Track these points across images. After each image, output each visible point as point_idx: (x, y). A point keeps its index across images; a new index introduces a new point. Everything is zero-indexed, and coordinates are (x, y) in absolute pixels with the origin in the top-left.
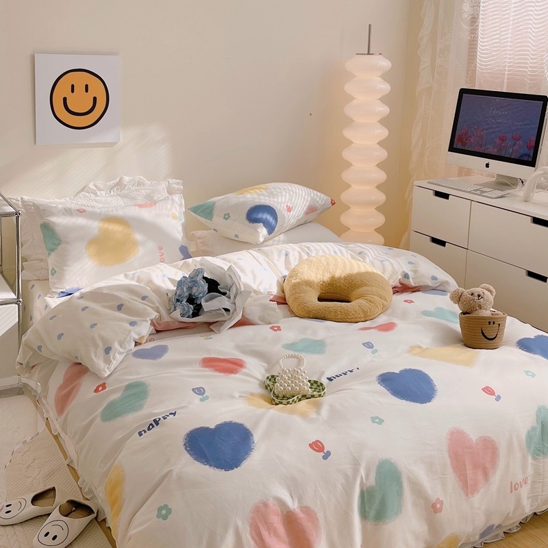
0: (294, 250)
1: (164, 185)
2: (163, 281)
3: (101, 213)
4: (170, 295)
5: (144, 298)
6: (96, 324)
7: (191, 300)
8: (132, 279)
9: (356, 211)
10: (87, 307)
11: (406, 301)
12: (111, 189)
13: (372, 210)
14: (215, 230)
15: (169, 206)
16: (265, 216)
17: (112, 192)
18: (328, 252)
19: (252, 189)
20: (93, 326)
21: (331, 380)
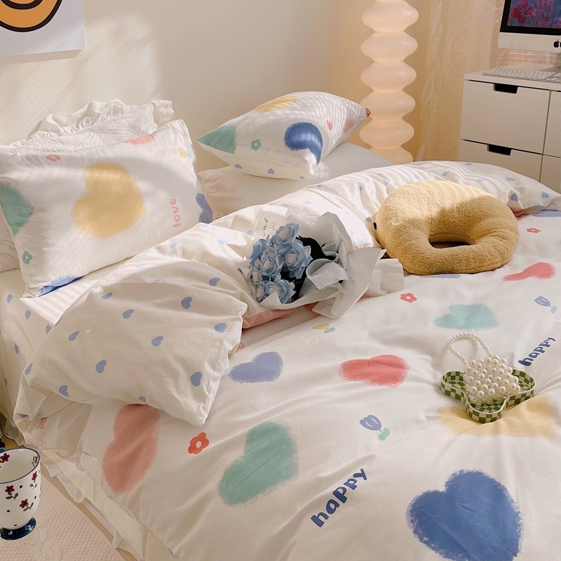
1: (149, 110)
2: (224, 250)
4: (247, 271)
5: (213, 282)
6: (160, 339)
8: (174, 253)
10: (132, 311)
11: (529, 230)
13: (399, 120)
14: (237, 166)
15: (172, 138)
16: (310, 137)
17: (80, 126)
18: (408, 178)
19: (277, 102)
20: (157, 341)
21: (528, 364)
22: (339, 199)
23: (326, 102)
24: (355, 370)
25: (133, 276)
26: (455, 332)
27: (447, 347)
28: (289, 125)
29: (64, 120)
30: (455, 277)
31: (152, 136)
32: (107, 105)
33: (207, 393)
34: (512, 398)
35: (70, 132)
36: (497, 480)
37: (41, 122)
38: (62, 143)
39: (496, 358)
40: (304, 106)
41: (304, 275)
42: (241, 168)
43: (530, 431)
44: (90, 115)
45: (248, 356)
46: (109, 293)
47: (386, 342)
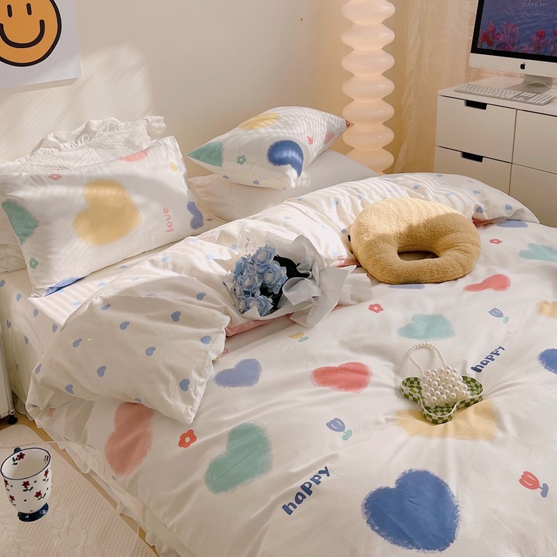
1: (142, 126)
2: (210, 265)
3: (81, 177)
4: (230, 285)
5: (200, 296)
6: (153, 349)
7: (265, 290)
8: (165, 267)
10: (127, 323)
11: (492, 241)
12: (77, 138)
13: (380, 126)
14: (225, 177)
15: (164, 154)
16: (291, 154)
17: (79, 142)
18: (382, 192)
20: (150, 351)
21: (479, 371)
22: (316, 213)
23: (307, 119)
24: (325, 376)
25: (129, 290)
26: (416, 342)
27: (407, 356)
28: (272, 143)
29: (64, 138)
30: (420, 288)
31: (145, 152)
32: (103, 123)
33: (194, 397)
34: (461, 403)
35: (69, 147)
36: (441, 478)
37: (42, 141)
38: (63, 158)
39: (448, 368)
40: (287, 125)
41: (281, 292)
42: (228, 178)
43: (473, 435)
44: (87, 131)
45: (231, 362)
46: (108, 304)
47: (354, 350)
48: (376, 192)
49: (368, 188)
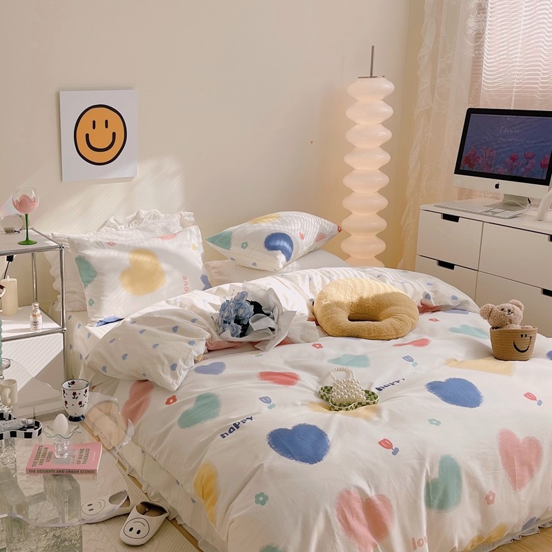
0: (317, 275)
1: (177, 218)
2: (205, 306)
3: (129, 246)
4: (215, 318)
5: (194, 321)
6: (158, 345)
7: (238, 321)
8: (175, 304)
9: (356, 238)
10: (144, 330)
11: (431, 320)
12: (129, 224)
13: (373, 237)
14: (232, 259)
15: (189, 237)
16: (283, 243)
17: (131, 226)
19: (265, 218)
21: (381, 390)
22: (291, 284)
23: (302, 220)
28: (269, 234)
31: (175, 235)
32: (149, 213)
34: (358, 403)
35: (124, 229)
36: (324, 431)
37: (106, 222)
39: (354, 380)
41: (248, 323)
42: (234, 260)
44: (137, 218)
45: (208, 363)
46: (134, 321)
47: (293, 367)
48: (344, 276)
49: (339, 272)
